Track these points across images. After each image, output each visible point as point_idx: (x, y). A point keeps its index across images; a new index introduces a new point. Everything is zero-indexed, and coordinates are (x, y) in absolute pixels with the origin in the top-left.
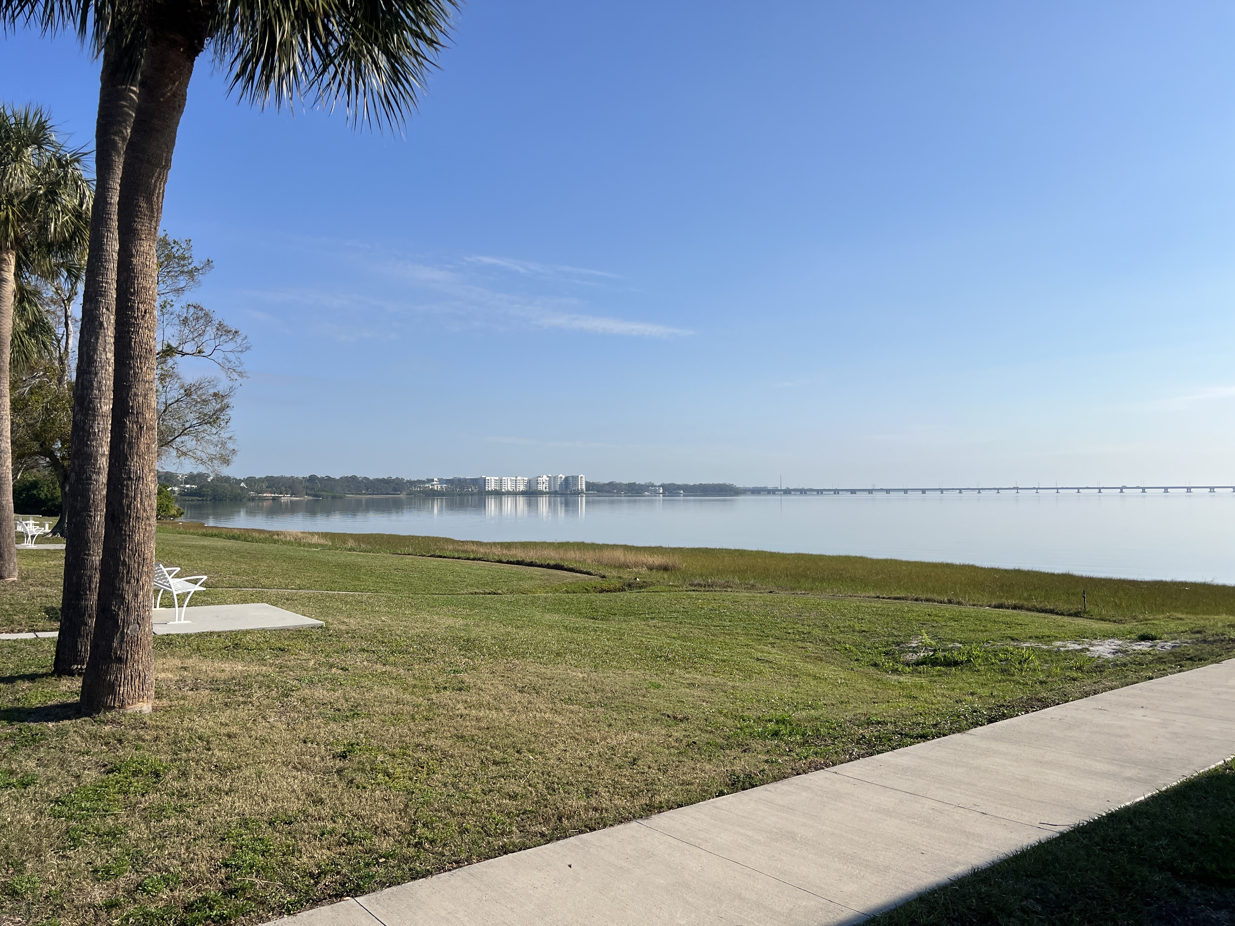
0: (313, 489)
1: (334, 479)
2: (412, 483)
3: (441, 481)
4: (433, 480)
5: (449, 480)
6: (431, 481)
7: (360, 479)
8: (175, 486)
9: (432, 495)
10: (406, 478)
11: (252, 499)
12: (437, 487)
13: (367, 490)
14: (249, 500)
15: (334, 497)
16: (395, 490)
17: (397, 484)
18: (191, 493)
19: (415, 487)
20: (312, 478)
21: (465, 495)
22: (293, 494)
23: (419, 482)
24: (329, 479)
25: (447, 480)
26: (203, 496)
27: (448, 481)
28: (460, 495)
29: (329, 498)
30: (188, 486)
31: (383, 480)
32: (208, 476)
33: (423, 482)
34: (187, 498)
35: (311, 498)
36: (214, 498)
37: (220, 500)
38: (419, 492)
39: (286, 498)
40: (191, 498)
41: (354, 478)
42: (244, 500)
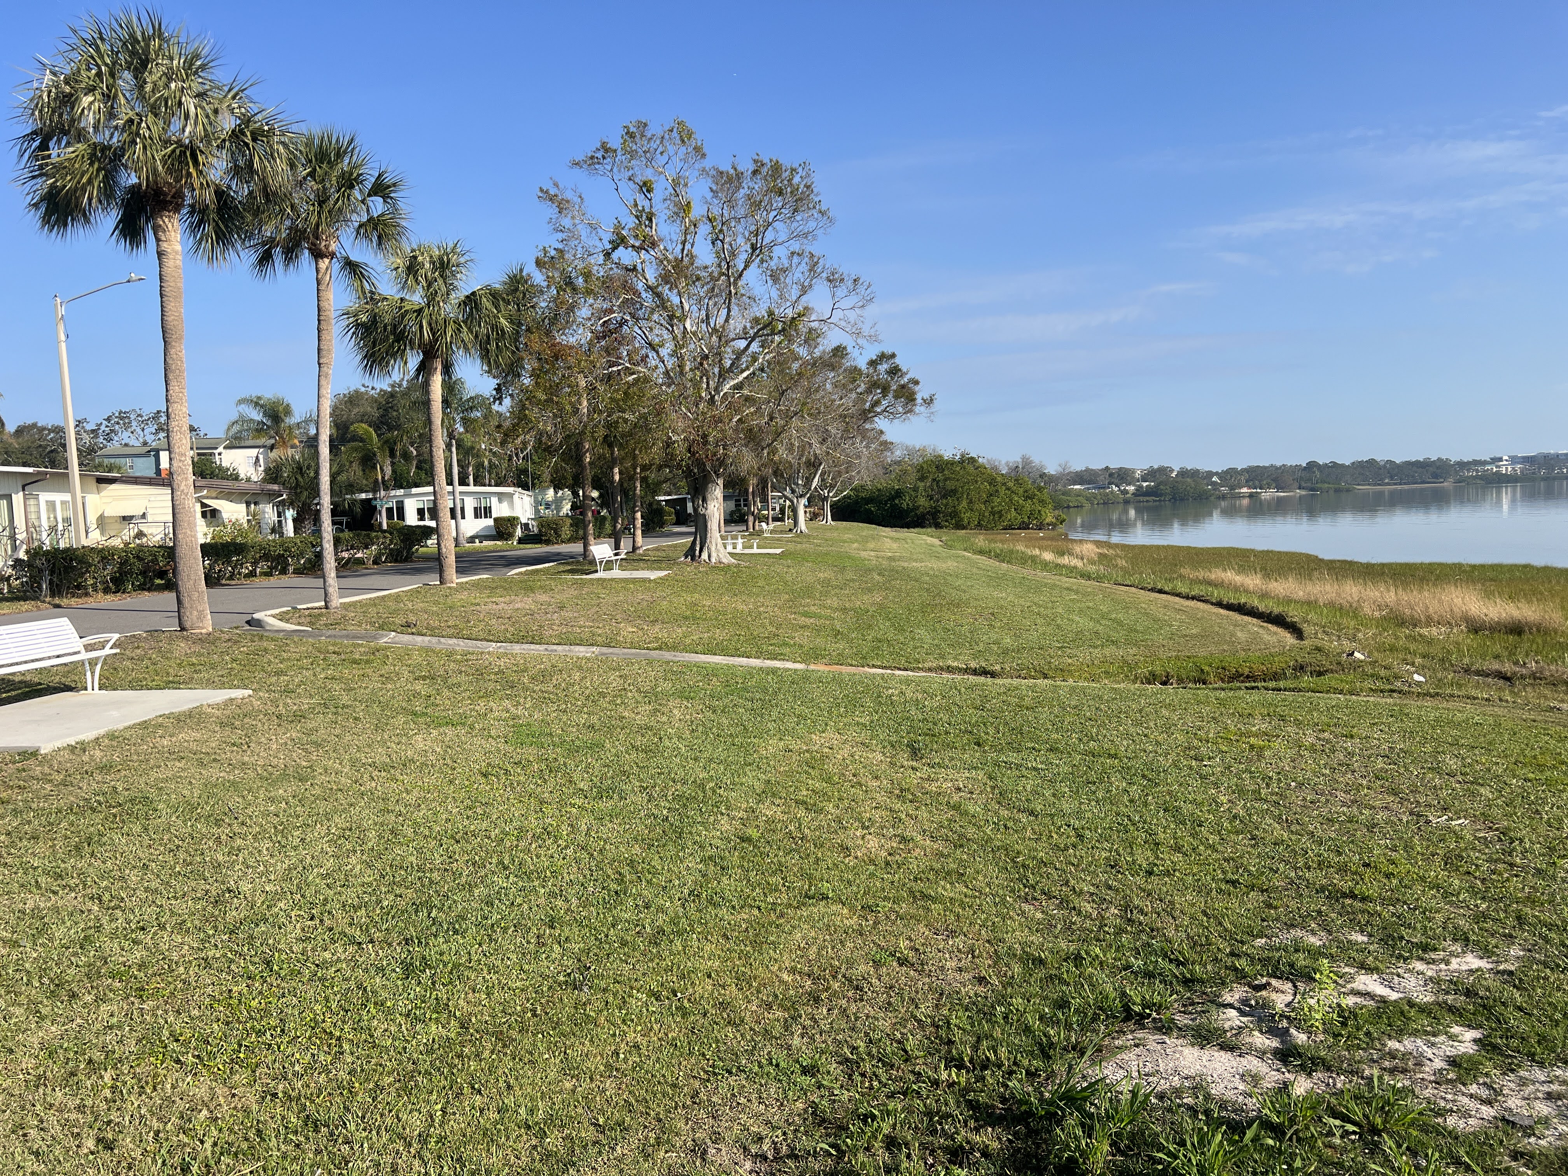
0: (1310, 480)
1: (1343, 466)
2: (1462, 465)
3: (1514, 460)
4: (1501, 459)
5: (1528, 457)
6: (1497, 460)
7: (1382, 463)
8: (1130, 484)
9: (1497, 481)
10: (1454, 459)
11: (1223, 497)
12: (1506, 468)
13: (1392, 478)
14: (1219, 498)
15: (1337, 491)
16: (1435, 476)
17: (1438, 468)
18: (1149, 492)
19: (1468, 471)
20: (1312, 465)
21: (1554, 479)
22: (1279, 488)
23: (1476, 463)
24: (1335, 465)
25: (1523, 458)
26: (1161, 495)
27: (1527, 460)
28: (1545, 479)
29: (1331, 492)
30: (1145, 484)
31: (1417, 462)
32: (1172, 471)
33: (1485, 463)
34: (1141, 498)
35: (1303, 493)
36: (1174, 498)
37: (1182, 500)
38: (1477, 477)
39: (1268, 494)
40: (1146, 499)
41: (1372, 462)
42: (1212, 498)
